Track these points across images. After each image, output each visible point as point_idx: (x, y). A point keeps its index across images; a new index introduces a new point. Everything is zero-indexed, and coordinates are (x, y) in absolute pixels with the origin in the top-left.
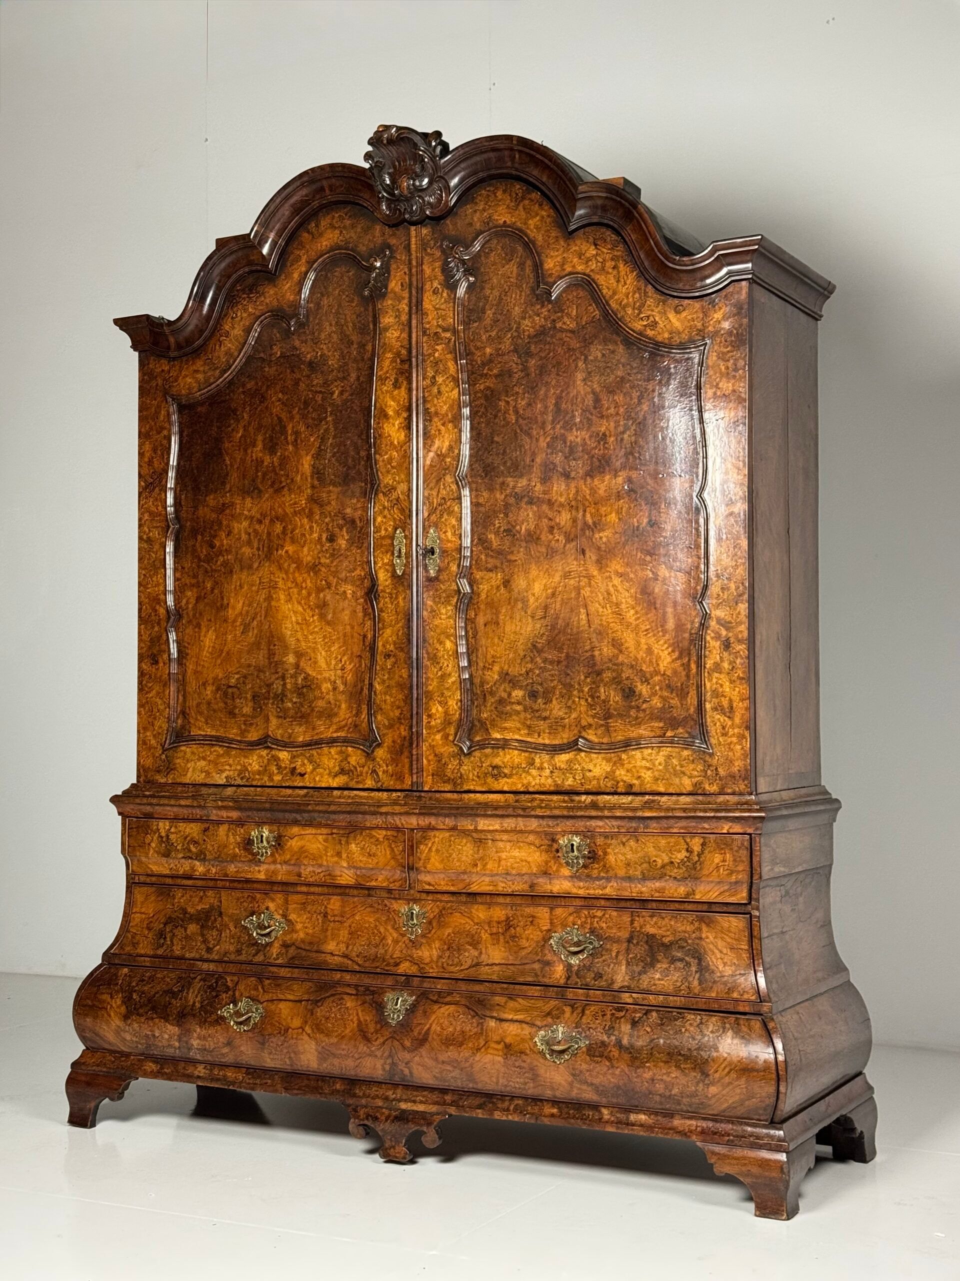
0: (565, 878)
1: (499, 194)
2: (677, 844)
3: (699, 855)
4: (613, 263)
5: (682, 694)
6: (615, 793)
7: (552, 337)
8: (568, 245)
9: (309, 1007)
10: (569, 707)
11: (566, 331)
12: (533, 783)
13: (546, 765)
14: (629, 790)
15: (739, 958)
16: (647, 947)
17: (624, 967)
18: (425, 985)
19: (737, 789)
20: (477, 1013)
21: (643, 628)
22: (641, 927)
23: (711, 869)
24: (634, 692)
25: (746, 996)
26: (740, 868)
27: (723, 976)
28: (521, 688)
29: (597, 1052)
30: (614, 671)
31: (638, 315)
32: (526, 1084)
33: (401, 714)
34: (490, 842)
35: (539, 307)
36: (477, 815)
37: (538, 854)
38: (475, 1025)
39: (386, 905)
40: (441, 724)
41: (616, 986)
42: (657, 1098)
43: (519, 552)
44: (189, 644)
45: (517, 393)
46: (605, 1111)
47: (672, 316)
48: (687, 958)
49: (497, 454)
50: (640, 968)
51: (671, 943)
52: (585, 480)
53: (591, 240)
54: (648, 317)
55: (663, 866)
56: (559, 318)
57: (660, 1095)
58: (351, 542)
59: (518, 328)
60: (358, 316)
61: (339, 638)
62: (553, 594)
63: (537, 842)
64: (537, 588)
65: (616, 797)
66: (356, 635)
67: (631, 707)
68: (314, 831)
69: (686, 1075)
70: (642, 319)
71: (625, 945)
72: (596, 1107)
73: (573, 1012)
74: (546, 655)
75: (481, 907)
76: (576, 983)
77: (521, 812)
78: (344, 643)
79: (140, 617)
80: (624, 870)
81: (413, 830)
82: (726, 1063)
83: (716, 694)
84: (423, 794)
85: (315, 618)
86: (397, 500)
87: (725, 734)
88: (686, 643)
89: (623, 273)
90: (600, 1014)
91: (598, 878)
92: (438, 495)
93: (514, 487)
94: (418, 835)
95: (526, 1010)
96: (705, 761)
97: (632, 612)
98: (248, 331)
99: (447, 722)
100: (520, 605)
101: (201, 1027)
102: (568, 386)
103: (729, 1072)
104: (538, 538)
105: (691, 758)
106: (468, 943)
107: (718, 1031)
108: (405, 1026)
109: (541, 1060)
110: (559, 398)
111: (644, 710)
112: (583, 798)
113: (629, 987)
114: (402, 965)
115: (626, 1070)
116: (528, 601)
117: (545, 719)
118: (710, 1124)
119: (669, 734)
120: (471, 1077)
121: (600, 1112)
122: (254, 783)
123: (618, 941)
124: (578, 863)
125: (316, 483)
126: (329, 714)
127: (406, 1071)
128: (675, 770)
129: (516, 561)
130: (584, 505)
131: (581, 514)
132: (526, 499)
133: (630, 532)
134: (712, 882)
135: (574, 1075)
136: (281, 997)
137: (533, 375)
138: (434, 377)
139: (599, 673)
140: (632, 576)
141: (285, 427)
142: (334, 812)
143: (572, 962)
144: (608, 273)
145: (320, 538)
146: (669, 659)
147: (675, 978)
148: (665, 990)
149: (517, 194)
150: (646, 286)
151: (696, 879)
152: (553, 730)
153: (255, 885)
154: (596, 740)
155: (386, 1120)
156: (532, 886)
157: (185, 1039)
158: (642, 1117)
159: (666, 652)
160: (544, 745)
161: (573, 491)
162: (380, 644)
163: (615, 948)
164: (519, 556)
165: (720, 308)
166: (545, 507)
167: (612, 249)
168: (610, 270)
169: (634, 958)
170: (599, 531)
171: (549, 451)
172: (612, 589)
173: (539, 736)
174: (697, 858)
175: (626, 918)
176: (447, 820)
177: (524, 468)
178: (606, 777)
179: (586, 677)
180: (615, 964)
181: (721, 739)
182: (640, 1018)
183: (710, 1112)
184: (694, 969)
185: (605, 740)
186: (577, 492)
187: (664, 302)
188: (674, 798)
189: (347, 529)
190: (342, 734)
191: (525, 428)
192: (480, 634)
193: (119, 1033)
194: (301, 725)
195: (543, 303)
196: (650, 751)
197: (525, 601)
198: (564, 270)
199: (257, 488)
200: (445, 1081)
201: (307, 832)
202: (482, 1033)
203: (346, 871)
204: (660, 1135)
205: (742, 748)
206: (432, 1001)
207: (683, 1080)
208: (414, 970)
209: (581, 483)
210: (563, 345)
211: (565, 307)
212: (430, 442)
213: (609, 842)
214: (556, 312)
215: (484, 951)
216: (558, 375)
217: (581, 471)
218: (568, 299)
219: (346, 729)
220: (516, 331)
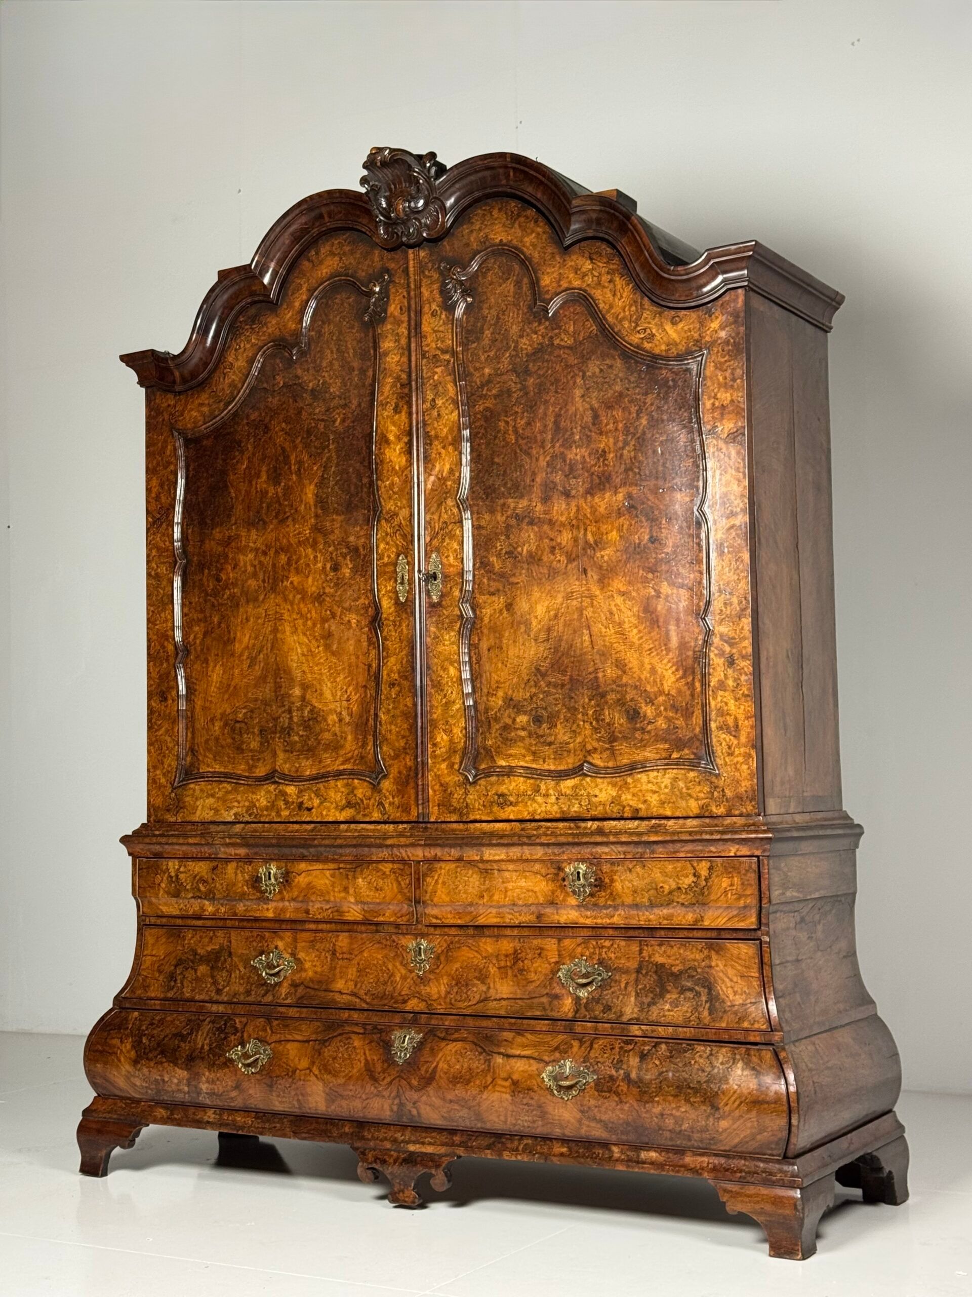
0: (572, 907)
1: (495, 213)
2: (684, 868)
3: (706, 880)
4: (609, 277)
5: (687, 713)
6: (622, 818)
7: (550, 354)
8: (564, 261)
9: (317, 1047)
10: (574, 731)
11: (564, 347)
12: (539, 811)
13: (551, 792)
14: (635, 815)
15: (750, 986)
16: (656, 977)
17: (633, 999)
18: (433, 1022)
19: (744, 810)
20: (484, 1050)
21: (647, 647)
22: (650, 957)
23: (719, 894)
24: (639, 714)
25: (756, 1026)
26: (748, 892)
27: (734, 1006)
28: (525, 713)
29: (605, 1087)
30: (618, 692)
31: (635, 328)
32: (534, 1122)
33: (406, 744)
34: (496, 872)
35: (536, 324)
36: (483, 845)
37: (544, 883)
38: (482, 1061)
39: (394, 941)
40: (446, 752)
41: (625, 1019)
42: (668, 1134)
43: (521, 574)
44: (197, 679)
45: (517, 413)
46: (615, 1149)
47: (668, 327)
48: (697, 988)
49: (498, 476)
50: (649, 999)
51: (681, 972)
52: (586, 499)
53: (587, 255)
54: (645, 330)
55: (670, 893)
56: (556, 335)
57: (670, 1131)
58: (355, 570)
59: (516, 347)
60: (360, 342)
61: (344, 669)
62: (556, 616)
63: (543, 871)
64: (540, 610)
65: (622, 822)
66: (361, 665)
67: (636, 729)
68: (321, 867)
69: (696, 1109)
70: (638, 332)
71: (634, 976)
72: (605, 1145)
73: (581, 1046)
74: (549, 678)
75: (488, 940)
76: (585, 1016)
77: (525, 840)
78: (349, 670)
79: (149, 654)
80: (631, 898)
81: (419, 862)
82: (736, 1095)
83: (721, 713)
84: (429, 825)
85: (321, 649)
86: (399, 526)
87: (731, 754)
88: (690, 661)
89: (619, 287)
90: (609, 1047)
91: (606, 907)
92: (439, 519)
93: (515, 509)
94: (423, 868)
95: (534, 1046)
96: (711, 783)
97: (635, 631)
98: (251, 362)
99: (452, 751)
100: (523, 628)
101: (210, 1071)
102: (566, 405)
103: (739, 1105)
104: (540, 560)
105: (697, 780)
106: (476, 978)
107: (727, 1062)
108: (412, 1064)
109: (549, 1097)
110: (558, 416)
111: (649, 732)
112: (590, 824)
113: (637, 1019)
114: (410, 1002)
115: (635, 1104)
116: (531, 623)
117: (550, 744)
118: (722, 1160)
119: (675, 755)
120: (478, 1116)
121: (610, 1150)
122: (262, 819)
123: (627, 972)
124: (585, 891)
125: (320, 511)
126: (335, 746)
127: (414, 1112)
128: (681, 793)
129: (518, 583)
130: (585, 524)
131: (582, 532)
132: (527, 520)
133: (631, 549)
134: (720, 907)
135: (582, 1112)
136: (289, 1037)
137: (532, 393)
138: (434, 400)
139: (603, 695)
140: (634, 594)
141: (288, 457)
142: (341, 846)
143: (581, 995)
144: (604, 287)
145: (324, 568)
146: (673, 679)
147: (685, 1009)
148: (675, 1021)
149: (512, 212)
150: (642, 298)
151: (704, 904)
152: (558, 756)
153: (264, 924)
154: (602, 765)
155: (395, 1163)
156: (539, 916)
157: (193, 1083)
158: (653, 1155)
159: (670, 671)
160: (549, 771)
161: (574, 509)
162: (385, 672)
163: (624, 979)
164: (521, 578)
165: (717, 318)
166: (546, 527)
167: (607, 263)
168: (606, 284)
169: (643, 989)
170: (601, 550)
171: (549, 470)
172: (614, 609)
173: (544, 762)
174: (704, 883)
175: (635, 948)
176: (453, 850)
177: (524, 488)
178: (612, 803)
179: (590, 700)
180: (624, 995)
181: (727, 759)
182: (649, 1051)
183: (722, 1148)
184: (704, 998)
185: (610, 764)
186: (578, 510)
187: (660, 314)
188: (681, 821)
189: (351, 558)
190: (348, 766)
191: (524, 447)
192: (484, 659)
193: (129, 1078)
194: (308, 759)
195: (540, 319)
196: (655, 774)
197: (528, 624)
198: (560, 286)
199: (262, 520)
200: (453, 1121)
201: (315, 868)
202: (489, 1070)
203: (353, 906)
204: (672, 1173)
205: (749, 768)
206: (439, 1037)
207: (693, 1114)
208: (422, 1007)
209: (582, 501)
210: (561, 361)
211: (562, 324)
212: (430, 466)
213: (616, 868)
214: (553, 329)
215: (492, 985)
216: (556, 392)
217: (581, 489)
218: (565, 316)
219: (352, 761)
220: (514, 350)
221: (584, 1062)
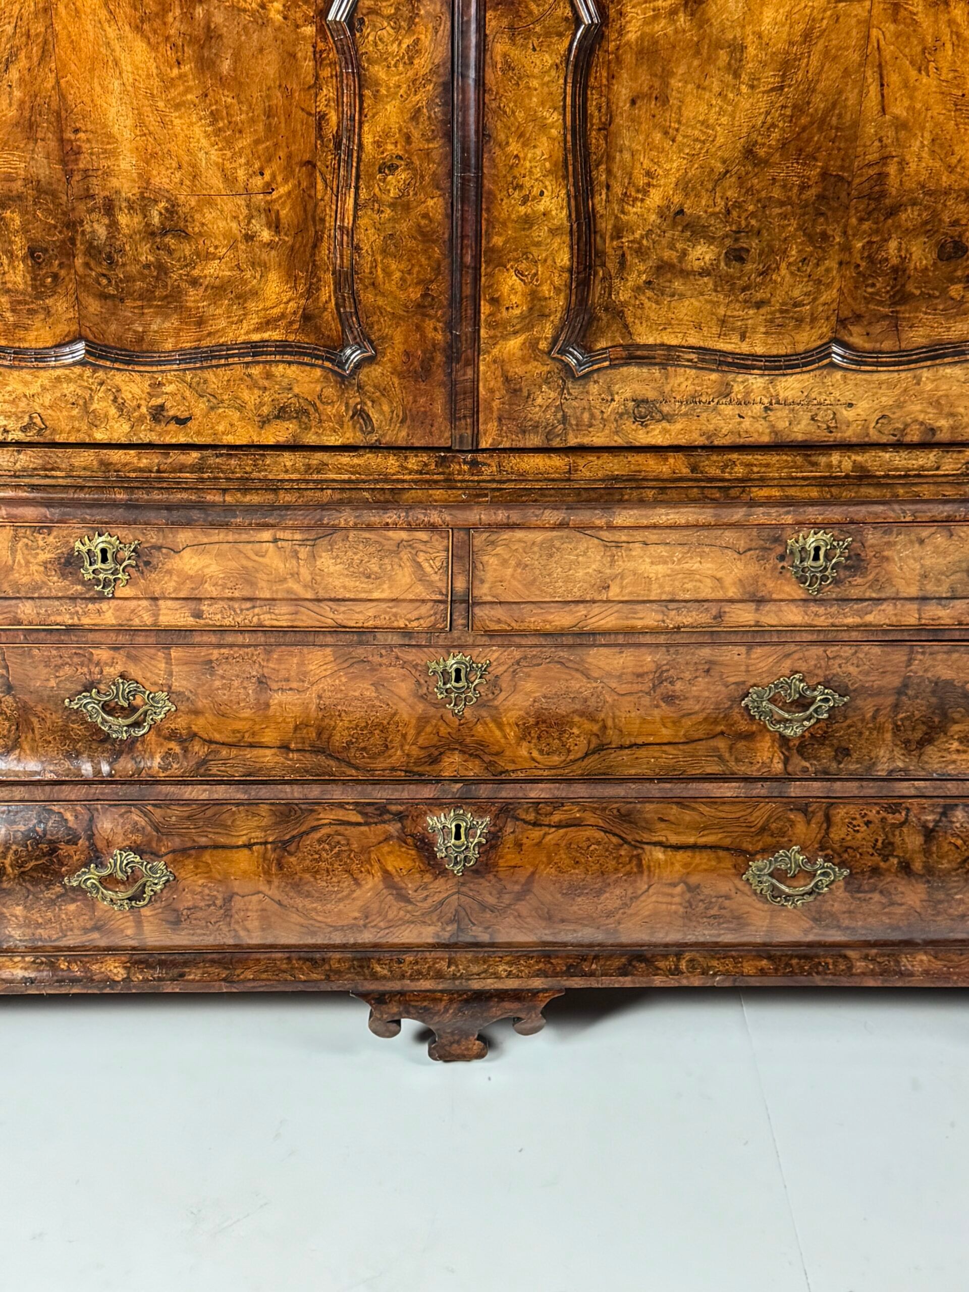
0: (792, 602)
6: (898, 446)
9: (272, 856)
10: (817, 281)
12: (724, 431)
13: (755, 396)
14: (928, 438)
16: (933, 700)
17: (888, 736)
18: (504, 795)
20: (623, 839)
22: (926, 670)
28: (711, 240)
29: (864, 884)
30: (927, 208)
33: (425, 295)
34: (638, 545)
37: (740, 564)
39: (397, 658)
40: (522, 317)
41: (880, 771)
50: (918, 735)
61: (253, 121)
62: (807, 37)
63: (742, 545)
64: (768, 20)
65: (904, 454)
66: (298, 114)
67: (952, 280)
68: (230, 538)
71: (890, 699)
73: (809, 822)
74: (772, 172)
75: (605, 653)
76: (805, 770)
78: (268, 127)
80: (915, 586)
81: (467, 529)
84: (480, 457)
85: (186, 68)
90: (861, 820)
91: (859, 600)
94: (476, 539)
95: (719, 826)
99: (536, 314)
100: (723, 56)
101: (27, 908)
108: (483, 872)
109: (759, 905)
112: (835, 458)
113: (904, 771)
114: (446, 760)
116: (743, 48)
117: (759, 305)
120: (613, 933)
122: (59, 438)
123: (877, 692)
124: (823, 578)
126: (238, 293)
135: (815, 919)
136: (203, 841)
139: (893, 212)
143: (789, 732)
152: (775, 327)
153: (90, 636)
154: (868, 346)
156: (719, 616)
160: (755, 357)
162: (368, 139)
163: (870, 705)
169: (906, 718)
173: (743, 337)
175: (899, 657)
176: (547, 512)
178: (883, 417)
179: (861, 220)
180: (871, 730)
182: (937, 822)
185: (887, 345)
190: (275, 335)
192: (618, 120)
194: (166, 317)
197: (737, 49)
201: (215, 538)
203: (310, 606)
208: (474, 769)
213: (892, 538)
215: (610, 723)
219: (283, 323)
221: (822, 848)
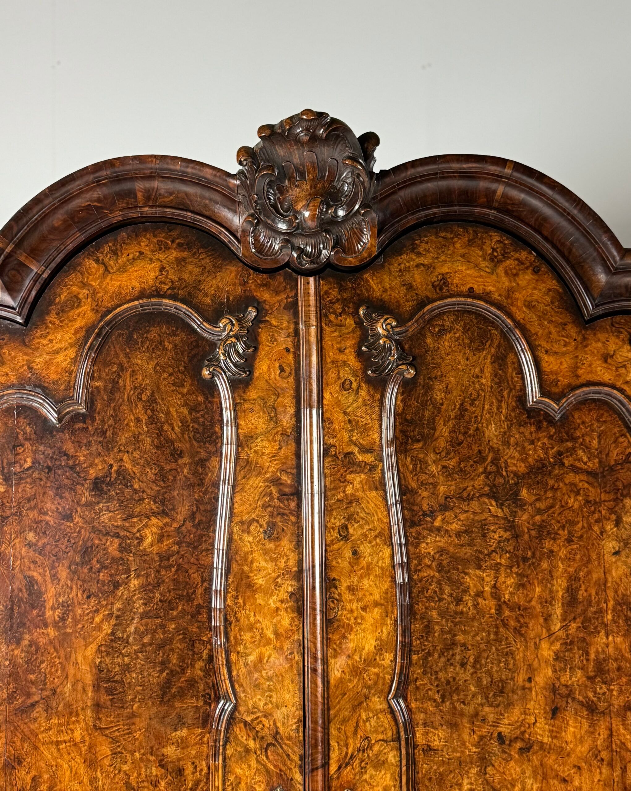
1: (461, 245)
8: (585, 339)
11: (582, 471)
35: (533, 429)
45: (498, 565)
53: (625, 336)
56: (567, 450)
59: (495, 459)
60: (193, 409)
86: (275, 738)
92: (355, 733)
93: (496, 724)
110: (573, 579)
125: (105, 698)
130: (622, 759)
131: (617, 773)
132: (519, 745)
137: (526, 537)
138: (345, 527)
141: (40, 594)
149: (494, 250)
161: (603, 733)
166: (552, 760)
171: (559, 665)
177: (513, 692)
186: (611, 735)
189: (169, 784)
191: (512, 623)
195: (540, 422)
198: (578, 376)
209: (616, 723)
210: (578, 493)
211: (578, 434)
212: (336, 637)
214: (562, 441)
216: (569, 541)
217: (616, 702)
218: (583, 423)
220: (492, 462)
